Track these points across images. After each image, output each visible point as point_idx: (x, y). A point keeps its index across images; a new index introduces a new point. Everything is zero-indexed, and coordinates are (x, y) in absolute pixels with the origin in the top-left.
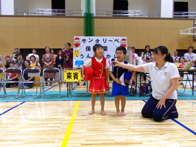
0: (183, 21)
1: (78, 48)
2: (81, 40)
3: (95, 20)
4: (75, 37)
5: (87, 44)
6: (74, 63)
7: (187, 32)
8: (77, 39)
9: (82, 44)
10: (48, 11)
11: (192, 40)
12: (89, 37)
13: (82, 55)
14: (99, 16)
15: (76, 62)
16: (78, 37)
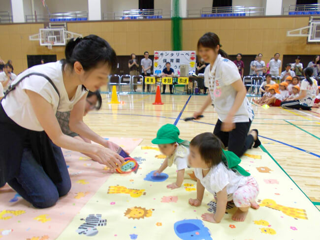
0: (294, 18)
1: (157, 60)
2: (159, 54)
4: (155, 52)
5: (164, 57)
6: (154, 72)
7: (298, 32)
8: (156, 53)
9: (160, 57)
10: (135, 12)
11: (305, 43)
12: (166, 52)
13: (160, 66)
15: (156, 71)
16: (157, 52)
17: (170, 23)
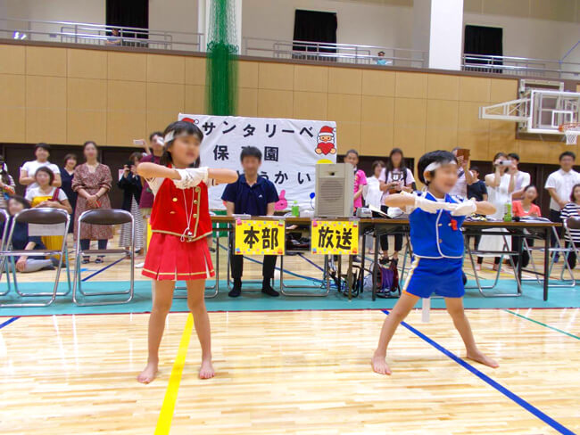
0: (488, 80)
3: (242, 65)
4: (181, 116)
5: (218, 138)
7: (501, 111)
10: (95, 29)
11: (513, 136)
12: (223, 118)
14: (251, 53)
16: (192, 117)
17: (202, 65)
